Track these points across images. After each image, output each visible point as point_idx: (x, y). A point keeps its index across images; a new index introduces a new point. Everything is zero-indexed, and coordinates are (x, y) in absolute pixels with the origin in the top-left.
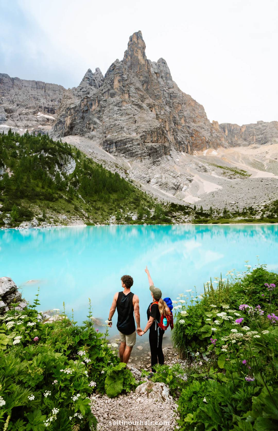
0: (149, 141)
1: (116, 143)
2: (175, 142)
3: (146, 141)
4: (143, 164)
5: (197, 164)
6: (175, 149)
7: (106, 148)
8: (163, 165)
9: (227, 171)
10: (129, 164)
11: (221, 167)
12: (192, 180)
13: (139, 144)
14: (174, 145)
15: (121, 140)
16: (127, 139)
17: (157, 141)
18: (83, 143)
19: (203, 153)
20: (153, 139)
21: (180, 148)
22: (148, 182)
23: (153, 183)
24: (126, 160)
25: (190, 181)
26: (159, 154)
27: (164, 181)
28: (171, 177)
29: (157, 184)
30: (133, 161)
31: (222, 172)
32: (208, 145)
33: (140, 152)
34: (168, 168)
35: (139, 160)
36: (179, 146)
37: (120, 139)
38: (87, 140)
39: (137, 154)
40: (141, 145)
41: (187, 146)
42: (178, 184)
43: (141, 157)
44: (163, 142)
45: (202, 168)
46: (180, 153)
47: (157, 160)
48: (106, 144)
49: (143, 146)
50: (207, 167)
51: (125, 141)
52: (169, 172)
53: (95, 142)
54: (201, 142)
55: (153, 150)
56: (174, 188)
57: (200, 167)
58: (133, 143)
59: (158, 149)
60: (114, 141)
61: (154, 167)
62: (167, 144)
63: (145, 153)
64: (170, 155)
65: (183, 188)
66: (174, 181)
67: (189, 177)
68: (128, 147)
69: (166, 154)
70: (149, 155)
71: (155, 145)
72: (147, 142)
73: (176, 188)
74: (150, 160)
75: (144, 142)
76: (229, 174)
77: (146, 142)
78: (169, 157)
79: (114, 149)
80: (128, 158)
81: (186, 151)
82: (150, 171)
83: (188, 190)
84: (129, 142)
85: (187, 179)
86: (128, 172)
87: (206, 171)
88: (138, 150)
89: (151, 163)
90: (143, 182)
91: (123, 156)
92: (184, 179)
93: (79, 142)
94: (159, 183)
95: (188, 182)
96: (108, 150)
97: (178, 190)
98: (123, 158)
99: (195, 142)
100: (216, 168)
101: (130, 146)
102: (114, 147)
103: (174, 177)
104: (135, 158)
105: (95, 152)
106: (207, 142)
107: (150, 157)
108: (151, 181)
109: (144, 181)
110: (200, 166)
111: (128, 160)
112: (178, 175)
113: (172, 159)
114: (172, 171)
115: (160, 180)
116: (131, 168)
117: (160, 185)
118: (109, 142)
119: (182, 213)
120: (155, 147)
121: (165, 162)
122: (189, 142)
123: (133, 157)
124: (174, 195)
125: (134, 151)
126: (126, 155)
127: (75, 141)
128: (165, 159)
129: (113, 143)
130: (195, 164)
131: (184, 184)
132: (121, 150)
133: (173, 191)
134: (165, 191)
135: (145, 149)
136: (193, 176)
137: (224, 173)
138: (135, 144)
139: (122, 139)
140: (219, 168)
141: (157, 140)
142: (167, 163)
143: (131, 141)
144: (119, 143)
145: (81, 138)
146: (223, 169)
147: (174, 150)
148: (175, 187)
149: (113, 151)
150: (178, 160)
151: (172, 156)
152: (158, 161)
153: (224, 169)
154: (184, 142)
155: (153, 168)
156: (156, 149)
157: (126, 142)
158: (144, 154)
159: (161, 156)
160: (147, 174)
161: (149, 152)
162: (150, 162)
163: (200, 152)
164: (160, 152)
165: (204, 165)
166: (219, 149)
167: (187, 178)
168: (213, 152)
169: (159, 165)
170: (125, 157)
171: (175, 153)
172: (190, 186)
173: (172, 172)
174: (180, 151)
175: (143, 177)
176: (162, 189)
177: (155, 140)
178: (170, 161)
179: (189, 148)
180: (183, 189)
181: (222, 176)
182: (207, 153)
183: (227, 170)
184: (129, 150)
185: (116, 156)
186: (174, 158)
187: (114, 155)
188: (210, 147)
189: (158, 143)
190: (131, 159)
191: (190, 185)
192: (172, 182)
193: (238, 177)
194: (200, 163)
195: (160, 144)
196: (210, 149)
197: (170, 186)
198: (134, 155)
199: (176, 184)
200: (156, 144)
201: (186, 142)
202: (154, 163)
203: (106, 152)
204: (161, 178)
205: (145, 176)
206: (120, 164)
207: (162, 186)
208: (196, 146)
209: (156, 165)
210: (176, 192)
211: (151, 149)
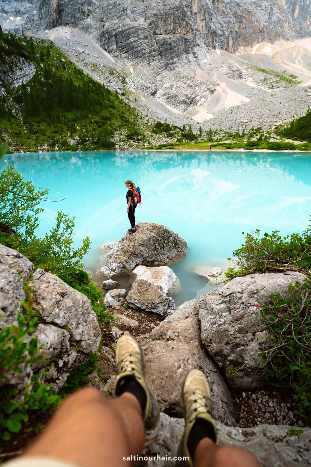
0: (162, 31)
1: (116, 35)
2: (206, 32)
3: (157, 31)
4: (151, 68)
5: (230, 67)
6: (205, 43)
7: (104, 44)
8: (179, 70)
9: (270, 77)
10: (131, 69)
11: (263, 71)
12: (215, 90)
13: (146, 37)
14: (204, 38)
15: (122, 32)
16: (130, 29)
17: (173, 32)
18: (74, 38)
19: (252, 50)
20: (167, 28)
21: (213, 42)
22: (154, 94)
23: (160, 96)
24: (129, 64)
25: (212, 92)
26: (175, 52)
27: (174, 91)
28: (186, 86)
29: (164, 97)
30: (138, 64)
31: (262, 78)
32: (262, 36)
33: (148, 50)
34: (185, 73)
35: (146, 63)
36: (213, 39)
37: (120, 29)
38: (81, 32)
39: (144, 54)
40: (149, 38)
41: (228, 38)
42: (193, 96)
43: (149, 58)
44: (184, 32)
45: (236, 73)
46: (213, 50)
47: (171, 61)
48: (104, 39)
49: (152, 41)
50: (243, 71)
51: (127, 32)
52: (185, 80)
53: (91, 37)
54: (252, 31)
55: (166, 46)
56: (185, 102)
57: (234, 71)
58: (138, 35)
59: (174, 45)
60: (114, 33)
61: (165, 73)
62: (189, 37)
63: (154, 50)
64: (194, 54)
65: (198, 101)
66: (188, 92)
67: (211, 87)
68: (131, 42)
69: (186, 52)
70: (160, 54)
71: (170, 38)
72: (159, 33)
73: (189, 102)
74: (162, 61)
75: (155, 33)
76: (271, 82)
77: (157, 34)
78: (191, 57)
79: (115, 47)
80: (132, 60)
81: (225, 47)
82: (159, 78)
83: (205, 104)
84: (133, 33)
85: (208, 89)
86: (127, 80)
87: (240, 77)
88: (145, 46)
89: (162, 67)
90: (146, 94)
91: (125, 57)
92: (204, 88)
93: (69, 37)
94: (167, 96)
95: (208, 93)
96: (106, 48)
97: (191, 105)
98: (126, 59)
99: (244, 32)
100: (256, 72)
101: (135, 41)
102: (114, 43)
103: (191, 86)
104: (141, 59)
105: (86, 51)
106: (261, 32)
107: (162, 57)
108: (158, 92)
109: (147, 92)
110: (234, 69)
111: (132, 63)
112: (196, 84)
113: (195, 59)
114: (190, 77)
115: (168, 91)
116: (133, 75)
117: (168, 98)
118: (107, 35)
119: (166, 135)
120: (169, 41)
121: (183, 64)
122: (231, 32)
123: (139, 57)
124: (185, 110)
125: (139, 49)
126: (129, 55)
127: (64, 34)
128: (185, 60)
129: (112, 37)
130: (229, 67)
131: (202, 97)
132: (123, 48)
133: (184, 106)
134: (174, 106)
135: (155, 44)
136: (218, 85)
137: (265, 79)
138: (142, 37)
139: (124, 28)
140: (261, 73)
141: (174, 29)
142: (186, 67)
143: (136, 32)
144: (120, 37)
145: (73, 29)
146: (265, 74)
147: (203, 45)
148: (187, 100)
149: (112, 49)
150: (205, 61)
151: (196, 56)
152: (173, 63)
153: (268, 73)
154: (223, 32)
155: (163, 74)
156: (170, 44)
157: (129, 34)
158: (154, 53)
159: (178, 56)
160: (153, 83)
161: (161, 49)
162: (160, 65)
163: (248, 49)
164: (178, 49)
165: (240, 68)
166: (277, 43)
167: (209, 87)
168: (267, 47)
169: (174, 69)
170: (128, 59)
171: (204, 50)
172: (209, 99)
173: (189, 79)
174: (214, 48)
175: (146, 87)
176: (169, 103)
177: (170, 30)
178: (191, 63)
179: (231, 42)
180: (199, 104)
181: (261, 84)
182: (258, 50)
183: (271, 74)
184: (133, 48)
185: (117, 57)
186: (200, 58)
187: (114, 56)
188: (263, 39)
189: (175, 35)
190: (136, 61)
191: (210, 97)
192: (184, 92)
193: (282, 86)
194: (237, 65)
195: (178, 35)
196: (264, 43)
197: (180, 100)
198: (139, 54)
199: (189, 95)
200: (171, 36)
201: (226, 33)
202: (166, 66)
203: (104, 52)
204: (171, 88)
205: (149, 85)
206: (118, 69)
207: (170, 99)
208: (244, 40)
209: (169, 69)
210: (187, 107)
211: (163, 45)
